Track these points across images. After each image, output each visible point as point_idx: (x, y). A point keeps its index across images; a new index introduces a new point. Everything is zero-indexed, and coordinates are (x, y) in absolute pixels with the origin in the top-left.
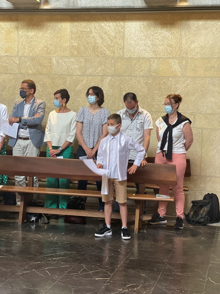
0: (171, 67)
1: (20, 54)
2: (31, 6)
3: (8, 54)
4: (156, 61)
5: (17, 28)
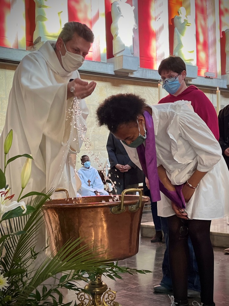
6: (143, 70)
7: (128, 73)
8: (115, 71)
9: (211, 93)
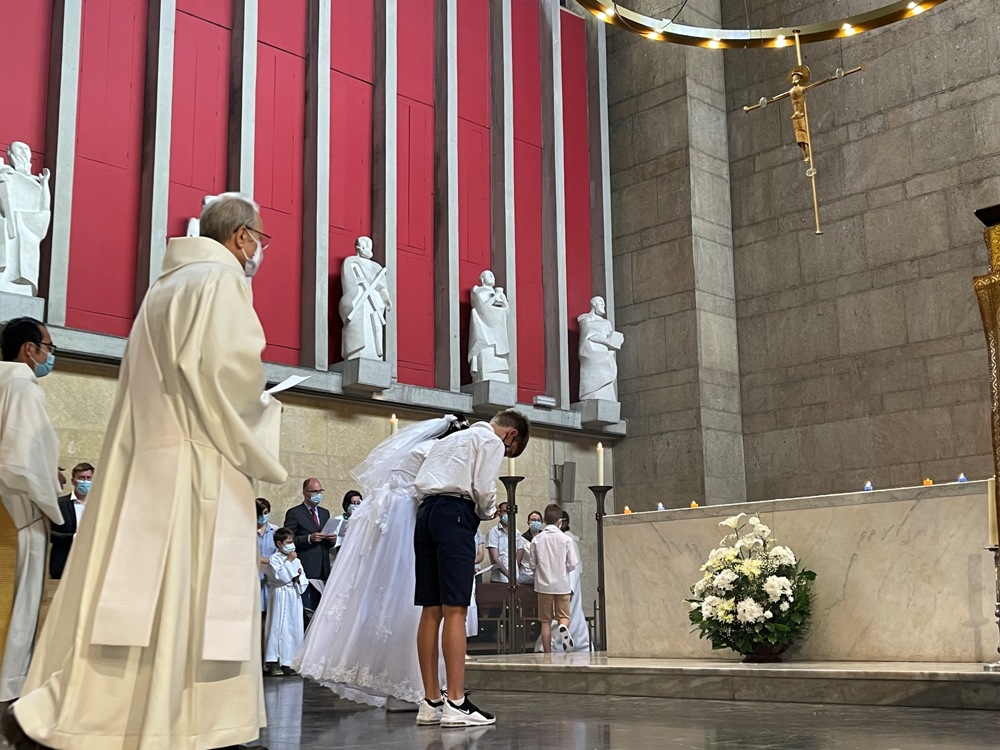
1: (329, 453)
2: (362, 394)
3: (315, 452)
5: (325, 417)
6: (403, 388)
7: (372, 393)
8: (343, 388)
9: (550, 438)
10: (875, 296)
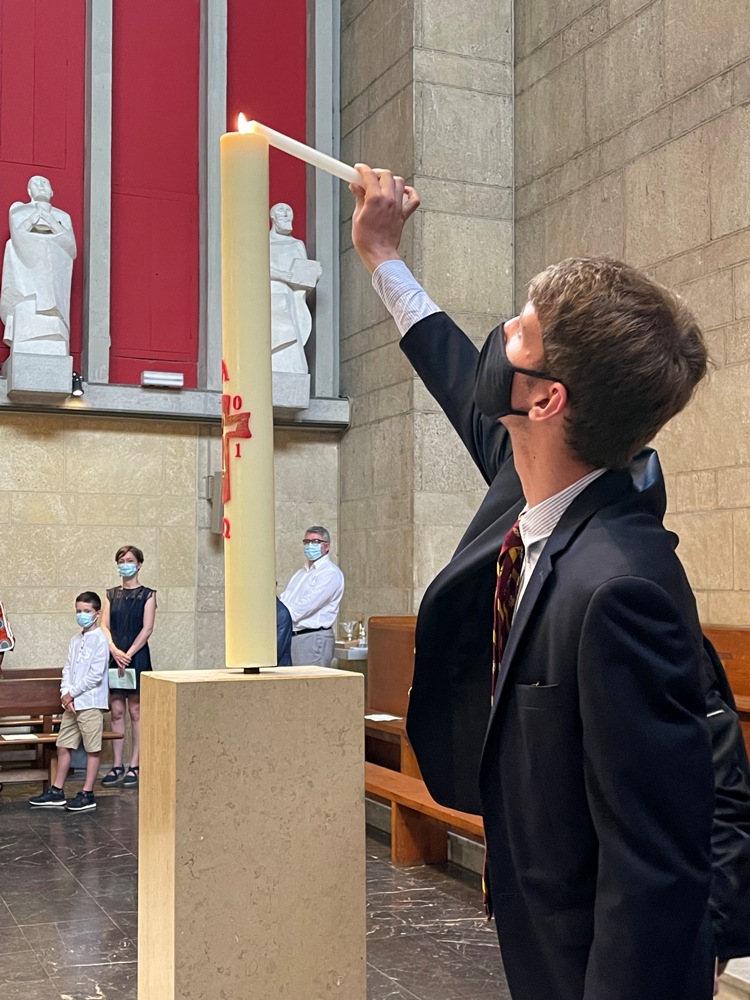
0: (50, 508)
4: (21, 497)
10: (673, 154)
